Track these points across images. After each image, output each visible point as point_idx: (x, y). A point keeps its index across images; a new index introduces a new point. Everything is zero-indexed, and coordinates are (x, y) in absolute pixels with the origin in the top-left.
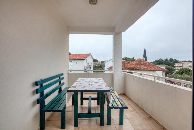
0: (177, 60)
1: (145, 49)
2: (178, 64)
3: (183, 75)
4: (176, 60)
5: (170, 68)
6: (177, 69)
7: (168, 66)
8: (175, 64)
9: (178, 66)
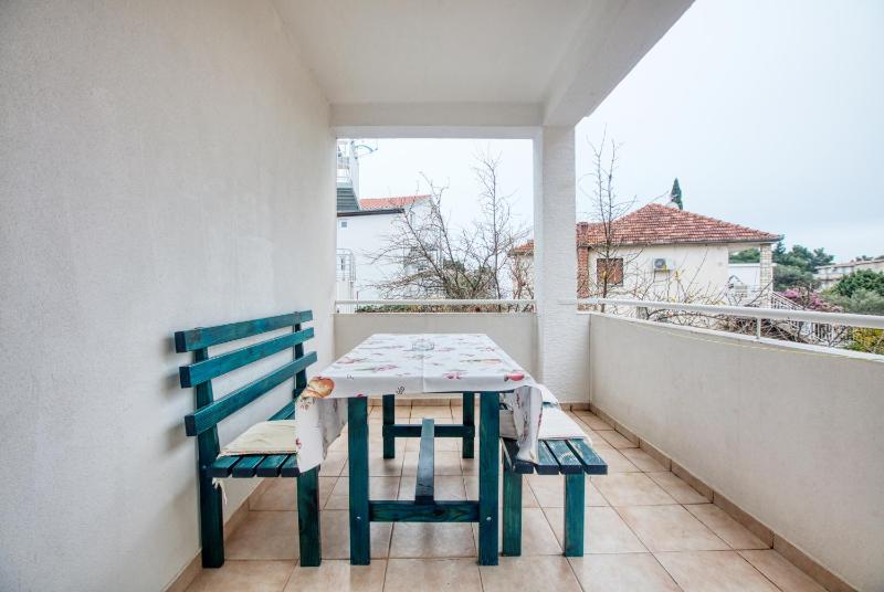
0: (827, 252)
1: (676, 182)
2: (830, 271)
3: (855, 295)
4: (820, 253)
5: (792, 276)
6: (827, 280)
7: (782, 267)
8: (816, 271)
9: (830, 278)
